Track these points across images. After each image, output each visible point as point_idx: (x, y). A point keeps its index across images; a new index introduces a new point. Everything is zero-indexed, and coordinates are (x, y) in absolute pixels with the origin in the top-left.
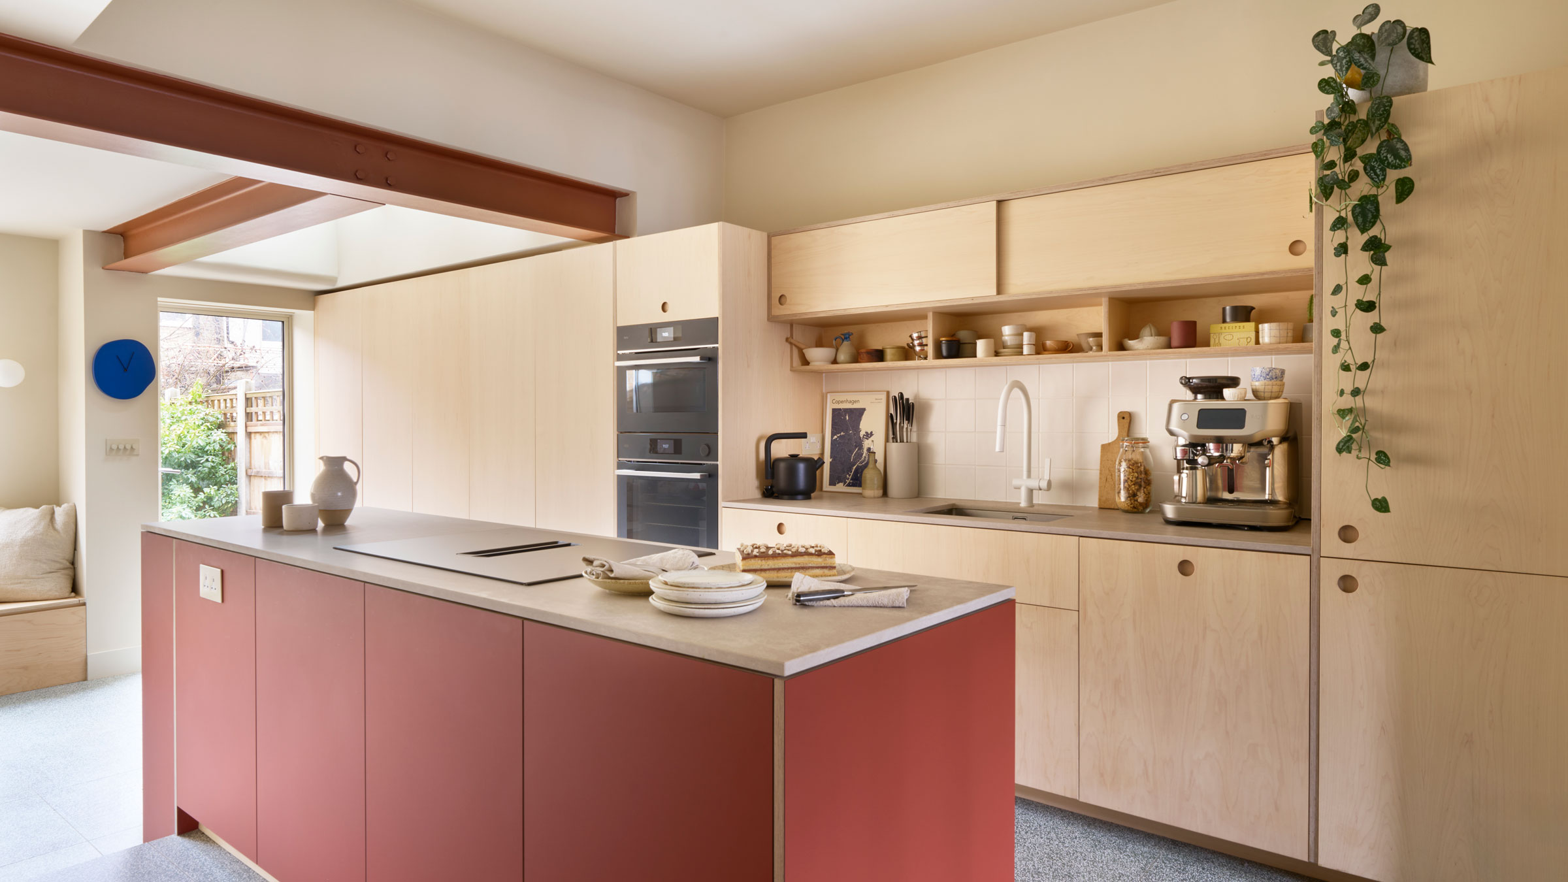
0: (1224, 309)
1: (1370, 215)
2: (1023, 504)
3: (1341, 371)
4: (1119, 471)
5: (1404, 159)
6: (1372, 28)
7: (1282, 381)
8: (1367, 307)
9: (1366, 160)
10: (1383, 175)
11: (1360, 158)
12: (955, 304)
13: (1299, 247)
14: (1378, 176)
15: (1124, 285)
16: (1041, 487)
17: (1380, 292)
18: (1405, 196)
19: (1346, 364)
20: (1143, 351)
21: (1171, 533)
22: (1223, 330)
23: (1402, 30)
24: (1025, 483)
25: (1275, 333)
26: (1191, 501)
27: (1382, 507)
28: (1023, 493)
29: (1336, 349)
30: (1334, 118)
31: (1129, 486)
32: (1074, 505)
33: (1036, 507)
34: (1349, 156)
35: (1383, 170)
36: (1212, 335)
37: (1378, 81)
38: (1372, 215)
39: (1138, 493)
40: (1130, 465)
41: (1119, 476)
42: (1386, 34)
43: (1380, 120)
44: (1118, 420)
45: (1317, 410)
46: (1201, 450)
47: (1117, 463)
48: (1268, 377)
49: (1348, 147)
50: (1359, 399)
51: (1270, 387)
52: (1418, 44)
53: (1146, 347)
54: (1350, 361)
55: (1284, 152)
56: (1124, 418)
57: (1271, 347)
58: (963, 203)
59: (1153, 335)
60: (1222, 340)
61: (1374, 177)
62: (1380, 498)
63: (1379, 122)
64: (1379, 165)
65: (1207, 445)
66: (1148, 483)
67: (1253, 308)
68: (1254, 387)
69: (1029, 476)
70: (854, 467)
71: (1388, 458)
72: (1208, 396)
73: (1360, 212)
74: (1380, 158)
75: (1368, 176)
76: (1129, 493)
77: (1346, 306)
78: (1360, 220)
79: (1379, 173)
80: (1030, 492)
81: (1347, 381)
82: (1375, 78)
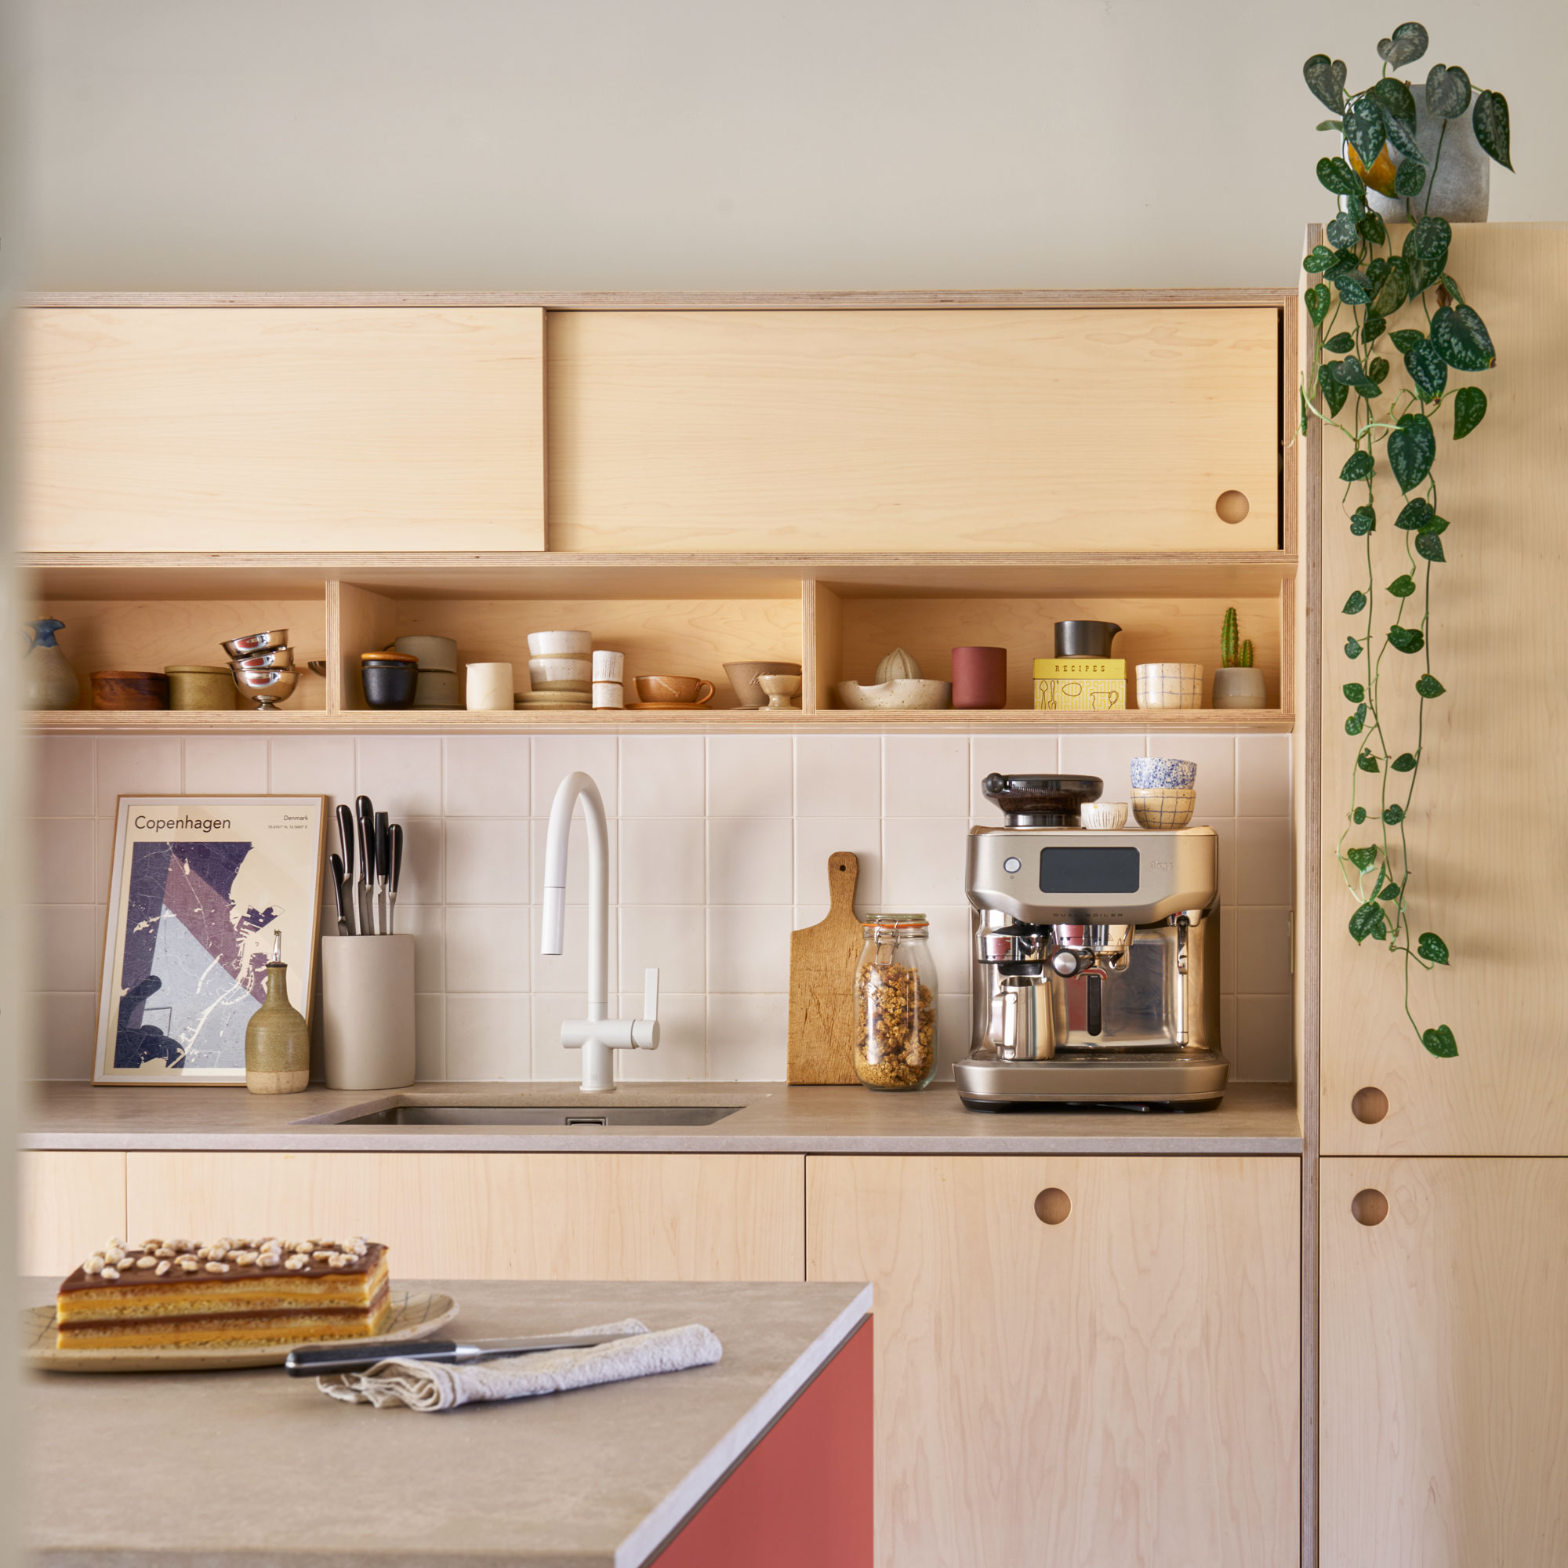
0: (1059, 628)
1: (1419, 455)
2: (590, 1085)
3: (1360, 771)
4: (863, 993)
5: (1482, 351)
6: (1415, 74)
7: (1191, 788)
8: (1408, 641)
9: (1406, 341)
10: (1440, 378)
11: (1392, 336)
12: (397, 564)
13: (1235, 506)
14: (1431, 379)
15: (871, 555)
16: (638, 1040)
17: (1427, 613)
18: (1470, 426)
19: (1369, 756)
20: (899, 712)
21: (984, 1131)
22: (1061, 674)
23: (1464, 90)
24: (593, 1031)
25: (1172, 684)
26: (1024, 1056)
27: (1444, 1046)
28: (589, 1057)
29: (1355, 725)
30: (1346, 246)
31: (887, 1027)
32: (708, 1080)
33: (621, 1091)
34: (1373, 328)
35: (1441, 368)
36: (1037, 683)
37: (1422, 183)
38: (1423, 456)
39: (907, 1046)
40: (889, 978)
41: (864, 1006)
42: (1440, 91)
43: (1429, 264)
44: (831, 872)
45: (1312, 852)
46: (1037, 940)
47: (858, 975)
48: (1169, 780)
49: (1374, 311)
50: (1394, 831)
51: (1172, 801)
52: (1491, 125)
53: (899, 702)
54: (1377, 751)
55: (1209, 298)
56: (843, 868)
57: (1168, 716)
58: (448, 300)
59: (910, 675)
60: (1059, 696)
61: (1424, 379)
62: (1436, 1028)
63: (1428, 270)
64: (1435, 357)
65: (1055, 927)
66: (928, 1018)
67: (1117, 629)
68: (1140, 801)
69: (603, 1015)
70: (207, 1012)
71: (1445, 949)
72: (1039, 820)
73: (1402, 449)
74: (1436, 343)
75: (1413, 376)
76: (885, 1045)
77: (1369, 637)
78: (1403, 463)
79: (1433, 373)
80: (608, 1051)
81: (1371, 792)
82: (1418, 177)
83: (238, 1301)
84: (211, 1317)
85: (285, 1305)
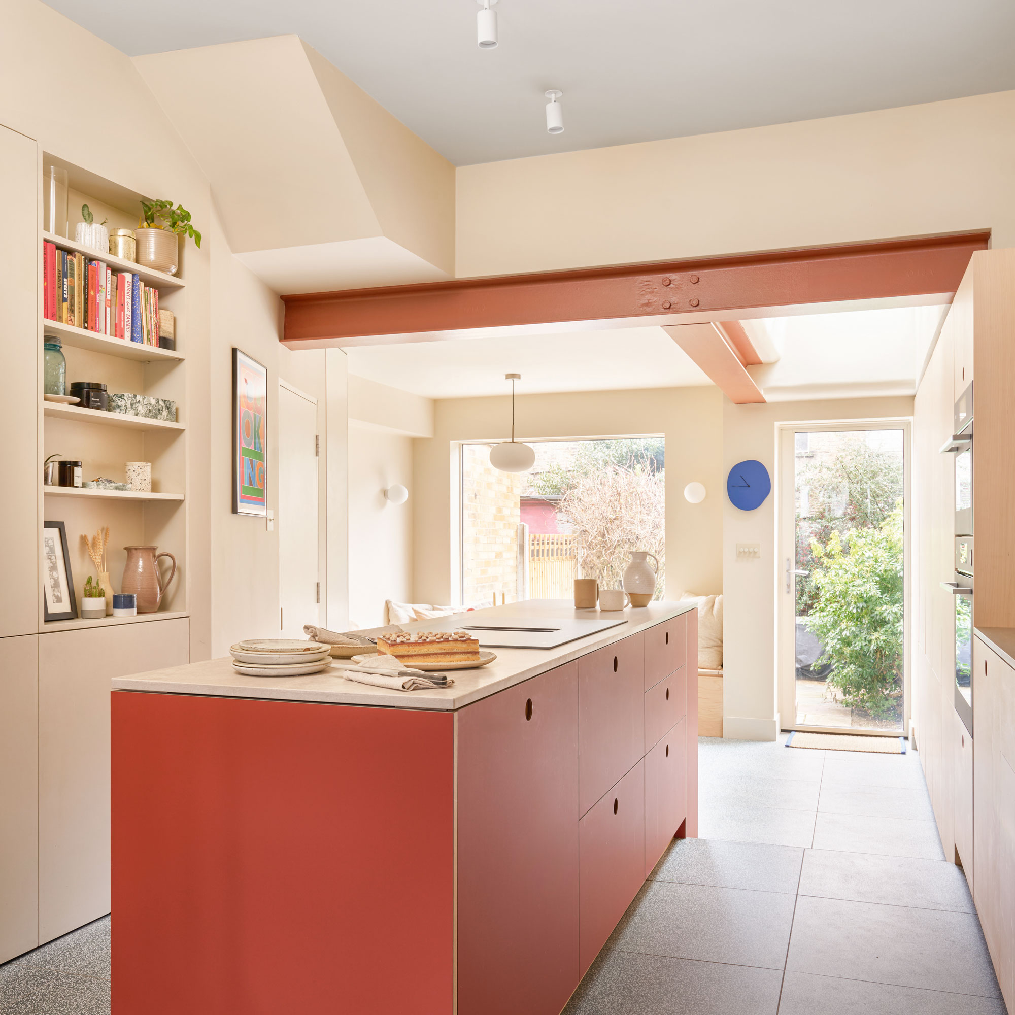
83: (442, 649)
84: (433, 654)
85: (455, 651)
